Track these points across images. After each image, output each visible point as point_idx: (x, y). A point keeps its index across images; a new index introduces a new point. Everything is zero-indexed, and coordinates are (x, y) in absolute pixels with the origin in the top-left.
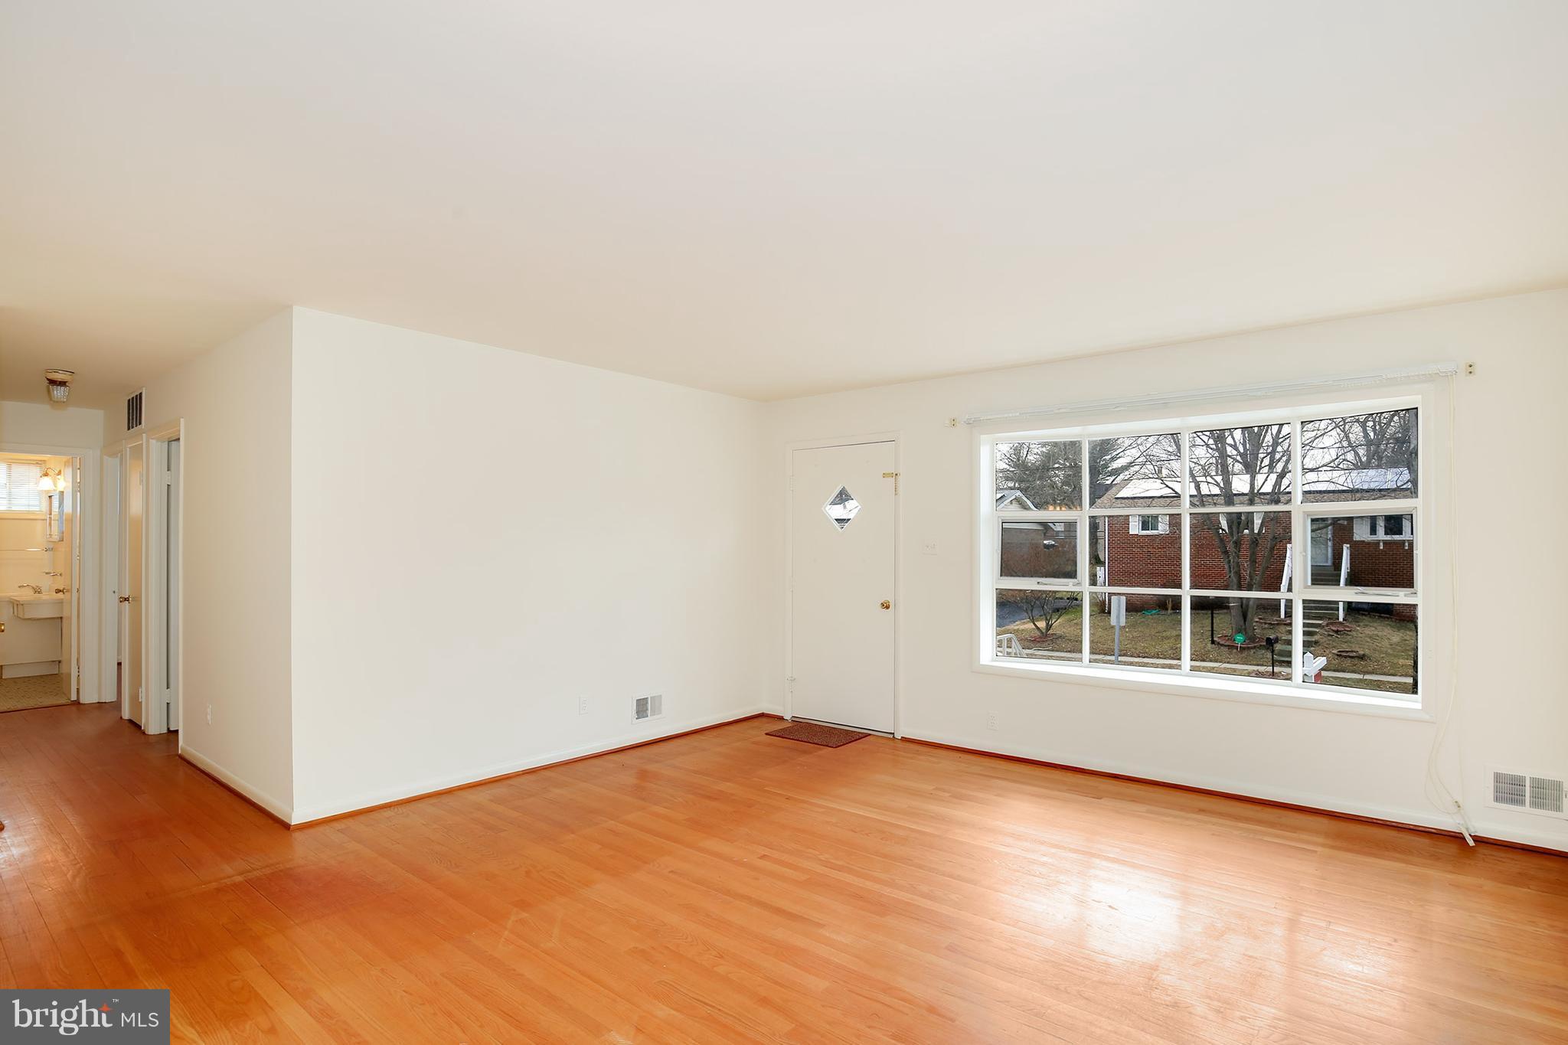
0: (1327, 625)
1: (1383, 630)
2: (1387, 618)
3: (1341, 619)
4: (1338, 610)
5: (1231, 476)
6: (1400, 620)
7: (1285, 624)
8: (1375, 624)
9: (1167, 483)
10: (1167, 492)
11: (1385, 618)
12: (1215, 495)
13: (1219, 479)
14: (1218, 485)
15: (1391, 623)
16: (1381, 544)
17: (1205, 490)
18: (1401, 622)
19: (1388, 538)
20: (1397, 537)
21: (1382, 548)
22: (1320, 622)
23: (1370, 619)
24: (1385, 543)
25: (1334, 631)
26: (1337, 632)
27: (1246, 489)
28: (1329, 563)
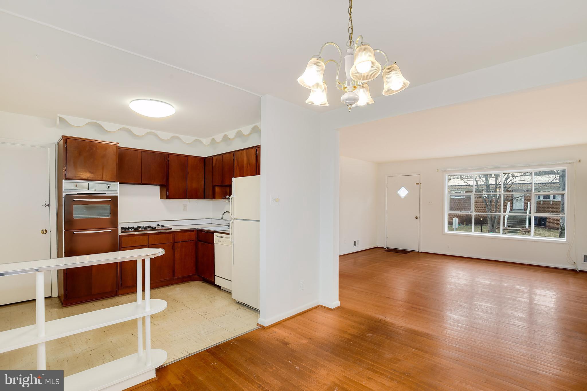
0: (522, 230)
1: (542, 232)
2: (544, 227)
3: (527, 228)
4: (526, 224)
5: (489, 178)
6: (548, 228)
7: (507, 229)
8: (539, 230)
9: (465, 181)
10: (466, 184)
11: (543, 227)
12: (483, 185)
13: (484, 179)
14: (483, 181)
15: (545, 229)
16: (542, 202)
17: (479, 183)
18: (549, 229)
19: (545, 200)
20: (548, 200)
21: (542, 203)
22: (520, 229)
23: (537, 228)
24: (544, 202)
25: (525, 232)
26: (526, 232)
27: (494, 183)
28: (523, 208)
